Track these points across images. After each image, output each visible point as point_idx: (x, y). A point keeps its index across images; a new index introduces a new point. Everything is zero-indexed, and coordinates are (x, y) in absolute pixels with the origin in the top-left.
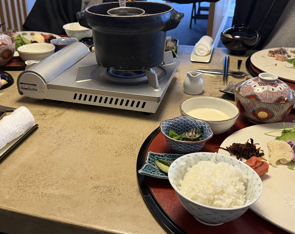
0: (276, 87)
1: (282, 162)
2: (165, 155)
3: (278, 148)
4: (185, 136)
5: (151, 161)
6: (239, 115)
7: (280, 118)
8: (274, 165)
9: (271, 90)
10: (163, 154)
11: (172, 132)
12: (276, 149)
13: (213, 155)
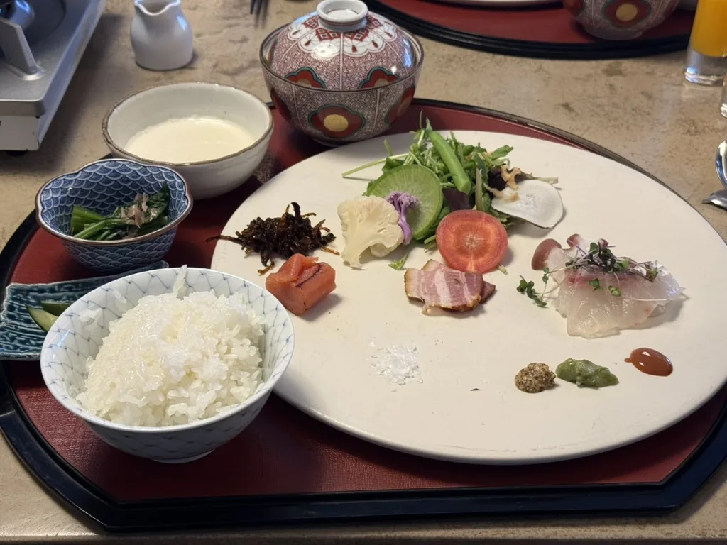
0: (361, 40)
1: (375, 253)
2: (60, 286)
3: (365, 218)
4: (119, 220)
5: (16, 311)
6: (271, 133)
7: (383, 126)
8: (355, 266)
9: (348, 50)
10: (54, 285)
11: (79, 212)
12: (360, 221)
13: (177, 274)
